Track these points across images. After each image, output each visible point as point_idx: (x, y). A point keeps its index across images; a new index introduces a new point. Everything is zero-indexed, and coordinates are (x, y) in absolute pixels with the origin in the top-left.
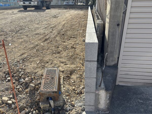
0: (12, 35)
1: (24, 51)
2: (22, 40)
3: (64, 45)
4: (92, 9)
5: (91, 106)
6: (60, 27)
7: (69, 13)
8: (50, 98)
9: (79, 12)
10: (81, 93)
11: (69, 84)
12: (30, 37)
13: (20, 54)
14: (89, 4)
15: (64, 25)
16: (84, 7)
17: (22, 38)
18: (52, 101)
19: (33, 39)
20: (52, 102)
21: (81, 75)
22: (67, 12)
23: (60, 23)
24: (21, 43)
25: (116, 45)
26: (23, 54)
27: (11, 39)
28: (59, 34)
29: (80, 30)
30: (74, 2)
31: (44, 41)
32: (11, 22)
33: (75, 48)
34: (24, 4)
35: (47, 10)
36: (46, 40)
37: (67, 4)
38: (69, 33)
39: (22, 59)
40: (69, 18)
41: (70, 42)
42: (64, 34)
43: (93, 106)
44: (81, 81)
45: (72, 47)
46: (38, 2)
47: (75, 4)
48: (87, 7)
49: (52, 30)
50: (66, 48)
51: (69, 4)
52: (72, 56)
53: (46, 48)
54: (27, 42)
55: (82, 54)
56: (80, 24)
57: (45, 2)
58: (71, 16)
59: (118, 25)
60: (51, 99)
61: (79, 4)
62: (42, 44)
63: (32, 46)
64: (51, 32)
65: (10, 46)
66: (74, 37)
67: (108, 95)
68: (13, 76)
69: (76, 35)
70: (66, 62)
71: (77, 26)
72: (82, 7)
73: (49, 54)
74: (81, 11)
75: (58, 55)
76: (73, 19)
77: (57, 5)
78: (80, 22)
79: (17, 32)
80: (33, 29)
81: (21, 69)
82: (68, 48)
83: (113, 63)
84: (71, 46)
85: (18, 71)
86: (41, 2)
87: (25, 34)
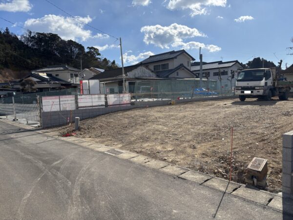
1: (236, 146)
2: (236, 137)
11: (276, 177)
12: (244, 135)
17: (235, 135)
19: (247, 138)
20: (255, 180)
26: (235, 148)
31: (260, 141)
32: (224, 118)
34: (242, 94)
36: (263, 140)
39: (234, 152)
43: (289, 188)
46: (265, 91)
49: (275, 131)
53: (261, 147)
54: (241, 139)
57: (277, 90)
60: (255, 178)
62: (258, 144)
63: (245, 143)
65: (223, 140)
68: (225, 161)
70: (279, 162)
73: (263, 153)
75: (274, 155)
79: (230, 128)
80: (249, 128)
81: (233, 158)
85: (230, 159)
86: (271, 89)
87: (239, 132)
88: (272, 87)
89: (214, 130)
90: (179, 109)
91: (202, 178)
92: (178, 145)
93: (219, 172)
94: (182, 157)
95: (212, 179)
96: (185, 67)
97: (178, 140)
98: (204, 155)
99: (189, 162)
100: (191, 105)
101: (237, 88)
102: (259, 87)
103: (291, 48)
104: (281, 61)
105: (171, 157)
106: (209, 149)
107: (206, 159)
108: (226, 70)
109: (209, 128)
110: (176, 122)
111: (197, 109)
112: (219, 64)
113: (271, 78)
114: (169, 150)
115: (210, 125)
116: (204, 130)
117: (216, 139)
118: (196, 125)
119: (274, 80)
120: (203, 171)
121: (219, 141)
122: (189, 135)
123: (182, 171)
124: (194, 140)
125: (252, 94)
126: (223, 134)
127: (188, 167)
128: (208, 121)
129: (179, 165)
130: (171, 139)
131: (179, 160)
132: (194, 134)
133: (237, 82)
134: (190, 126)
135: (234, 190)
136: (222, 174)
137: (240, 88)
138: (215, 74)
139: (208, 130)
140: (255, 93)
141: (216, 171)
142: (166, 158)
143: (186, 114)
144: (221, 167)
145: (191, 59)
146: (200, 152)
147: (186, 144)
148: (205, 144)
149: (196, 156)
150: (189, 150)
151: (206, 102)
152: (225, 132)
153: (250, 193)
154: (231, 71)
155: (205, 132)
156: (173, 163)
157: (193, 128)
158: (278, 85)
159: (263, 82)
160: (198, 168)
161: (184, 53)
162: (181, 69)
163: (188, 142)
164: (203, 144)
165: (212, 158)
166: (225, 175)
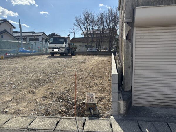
0: (53, 76)
1: (65, 86)
2: (62, 79)
3: (94, 82)
4: (115, 55)
5: (115, 111)
6: (89, 71)
7: (95, 59)
8: (91, 108)
9: (103, 59)
10: (109, 109)
11: (101, 104)
12: (67, 77)
13: (63, 88)
14: (112, 51)
15: (92, 69)
16: (107, 53)
17: (61, 78)
18: (92, 110)
19: (70, 79)
21: (108, 100)
22: (92, 58)
23: (88, 67)
24: (61, 81)
25: (129, 78)
26: (66, 88)
27: (53, 78)
28: (89, 75)
29: (106, 73)
30: (97, 48)
31: (79, 80)
32: (48, 66)
33: (103, 85)
34: (53, 52)
35: (73, 57)
36: (80, 79)
37: (91, 51)
38: (96, 75)
39: (66, 91)
40: (95, 63)
41: (98, 80)
42: (93, 76)
44: (109, 103)
45: (101, 84)
46: (65, 50)
47: (99, 51)
48: (110, 53)
49: (83, 72)
50: (96, 85)
51: (93, 51)
52: (101, 89)
53: (81, 84)
54: (66, 80)
55: (108, 88)
56: (105, 68)
57: (71, 50)
58: (97, 62)
59: (129, 67)
61: (102, 50)
62: (78, 82)
63: (71, 83)
64: (83, 74)
65: (54, 83)
66: (101, 78)
67: (125, 104)
68: (63, 100)
69: (103, 76)
70: (97, 93)
71: (103, 70)
72: (106, 53)
73: (84, 88)
74: (105, 57)
75: (91, 88)
76: (98, 64)
77: (80, 51)
78: (105, 66)
79: (56, 73)
80: (68, 72)
81: (68, 96)
82: (98, 84)
83: (128, 90)
84: (99, 83)
85: (66, 97)
86: (68, 49)
87: (63, 75)
88: (69, 48)
89: (45, 76)
90: (9, 62)
91: (52, 122)
92: (17, 94)
93: (62, 111)
94: (24, 104)
95: (62, 120)
96: (8, 32)
97: (15, 89)
98: (44, 97)
99: (33, 108)
100: (18, 59)
101: (50, 48)
102: (62, 47)
103: (71, 29)
104: (69, 35)
105: (13, 107)
106: (46, 92)
107: (47, 101)
108: (38, 38)
109: (40, 75)
110: (9, 73)
111: (24, 62)
112: (33, 33)
113: (68, 43)
114: (7, 100)
115: (40, 72)
116: (37, 77)
117: (48, 82)
118: (28, 73)
119: (69, 44)
120: (49, 114)
121: (51, 84)
122: (25, 82)
123: (29, 121)
124: (31, 86)
125: (59, 52)
126: (52, 78)
127: (33, 114)
128: (37, 69)
129: (23, 114)
130: (8, 89)
131: (22, 108)
132: (29, 81)
133: (49, 44)
134: (23, 75)
135: (84, 126)
136: (66, 112)
137: (51, 48)
138: (31, 40)
139: (40, 76)
140: (60, 51)
141: (60, 111)
142: (7, 110)
143: (17, 65)
144: (62, 106)
145: (13, 27)
146: (39, 96)
147: (24, 91)
148: (41, 88)
149: (38, 100)
150: (29, 96)
151: (29, 57)
152: (53, 77)
153: (95, 124)
154: (42, 38)
155: (38, 79)
156: (17, 113)
157: (27, 76)
158: (71, 47)
159: (64, 45)
160: (43, 112)
161: (7, 22)
162: (5, 33)
163: (26, 88)
164: (40, 89)
165: (51, 99)
166: (68, 112)
